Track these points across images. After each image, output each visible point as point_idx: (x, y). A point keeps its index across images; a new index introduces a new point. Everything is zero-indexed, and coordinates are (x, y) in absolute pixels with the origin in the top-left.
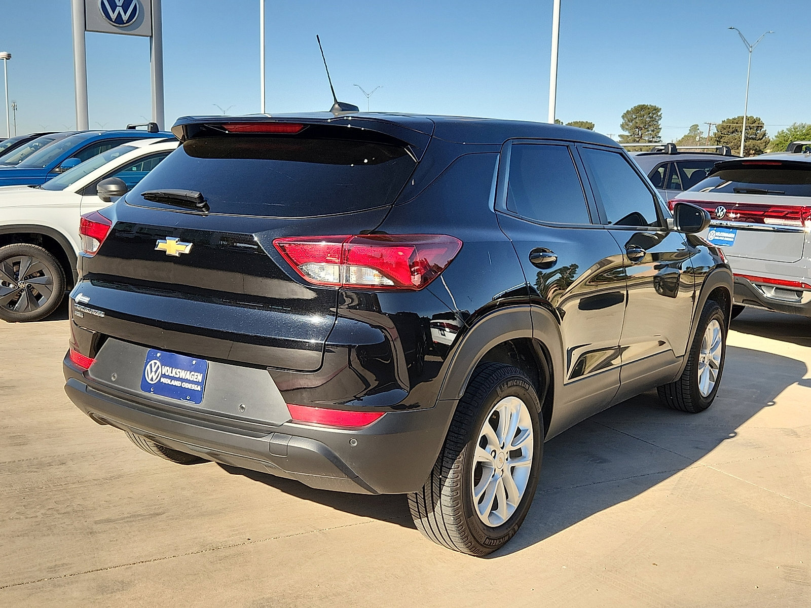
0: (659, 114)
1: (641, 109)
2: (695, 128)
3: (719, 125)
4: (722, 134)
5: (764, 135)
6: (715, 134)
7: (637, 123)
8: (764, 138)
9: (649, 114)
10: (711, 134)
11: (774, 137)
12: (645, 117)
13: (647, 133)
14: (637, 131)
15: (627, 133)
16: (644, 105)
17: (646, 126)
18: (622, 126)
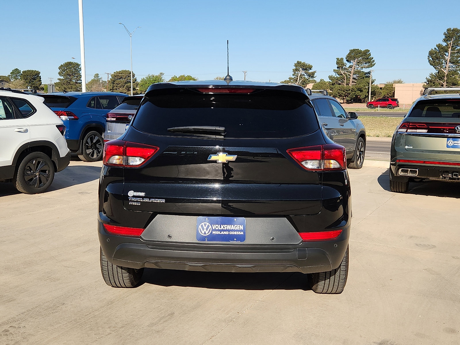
0: (80, 67)
1: (69, 64)
2: (97, 75)
3: (112, 75)
4: (114, 79)
5: (136, 80)
6: (111, 79)
7: (68, 72)
8: (136, 82)
9: (74, 67)
10: (109, 79)
11: (140, 82)
12: (72, 69)
13: (74, 78)
14: (68, 77)
15: (62, 78)
16: (70, 62)
17: (73, 74)
18: (59, 73)
